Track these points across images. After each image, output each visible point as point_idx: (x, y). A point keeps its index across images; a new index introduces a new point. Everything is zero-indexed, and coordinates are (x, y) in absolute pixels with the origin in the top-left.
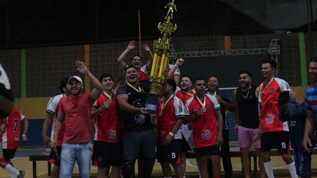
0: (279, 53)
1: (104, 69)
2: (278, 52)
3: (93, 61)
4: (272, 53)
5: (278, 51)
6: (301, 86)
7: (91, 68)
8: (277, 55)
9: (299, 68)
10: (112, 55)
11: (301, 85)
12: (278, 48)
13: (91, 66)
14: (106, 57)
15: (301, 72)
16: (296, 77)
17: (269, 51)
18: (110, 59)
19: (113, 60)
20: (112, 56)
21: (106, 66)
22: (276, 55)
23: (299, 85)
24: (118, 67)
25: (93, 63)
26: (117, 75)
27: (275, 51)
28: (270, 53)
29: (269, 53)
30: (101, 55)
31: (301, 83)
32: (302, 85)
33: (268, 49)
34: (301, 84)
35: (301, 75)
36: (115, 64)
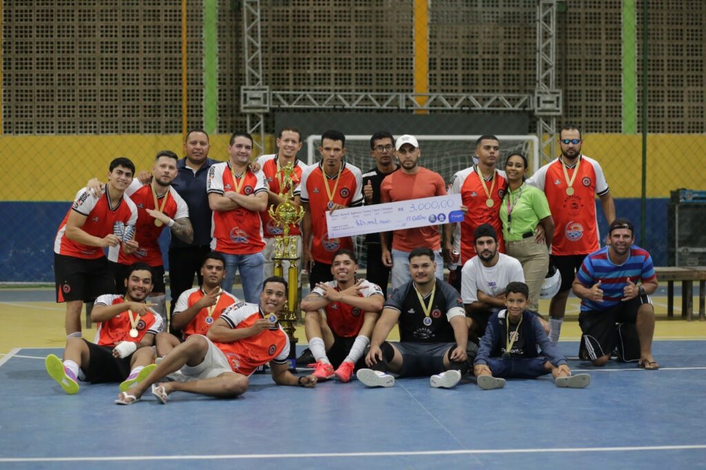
0: (558, 111)
1: (49, 55)
2: (557, 109)
3: (13, 30)
4: (539, 111)
5: (558, 106)
6: (620, 132)
7: (7, 50)
8: (556, 116)
9: (616, 80)
10: (76, 13)
11: (618, 129)
12: (558, 98)
13: (10, 43)
14: (56, 18)
15: (622, 94)
16: (607, 107)
17: (533, 106)
18: (68, 27)
19: (77, 29)
20: (76, 18)
21: (56, 45)
22: (553, 116)
23: (614, 129)
24: (94, 52)
25: (13, 34)
26: (89, 75)
27: (548, 106)
28: (533, 111)
29: (532, 108)
30: (40, 13)
31: (620, 123)
32: (622, 129)
33: (529, 97)
34: (620, 127)
35: (620, 101)
36: (85, 43)
